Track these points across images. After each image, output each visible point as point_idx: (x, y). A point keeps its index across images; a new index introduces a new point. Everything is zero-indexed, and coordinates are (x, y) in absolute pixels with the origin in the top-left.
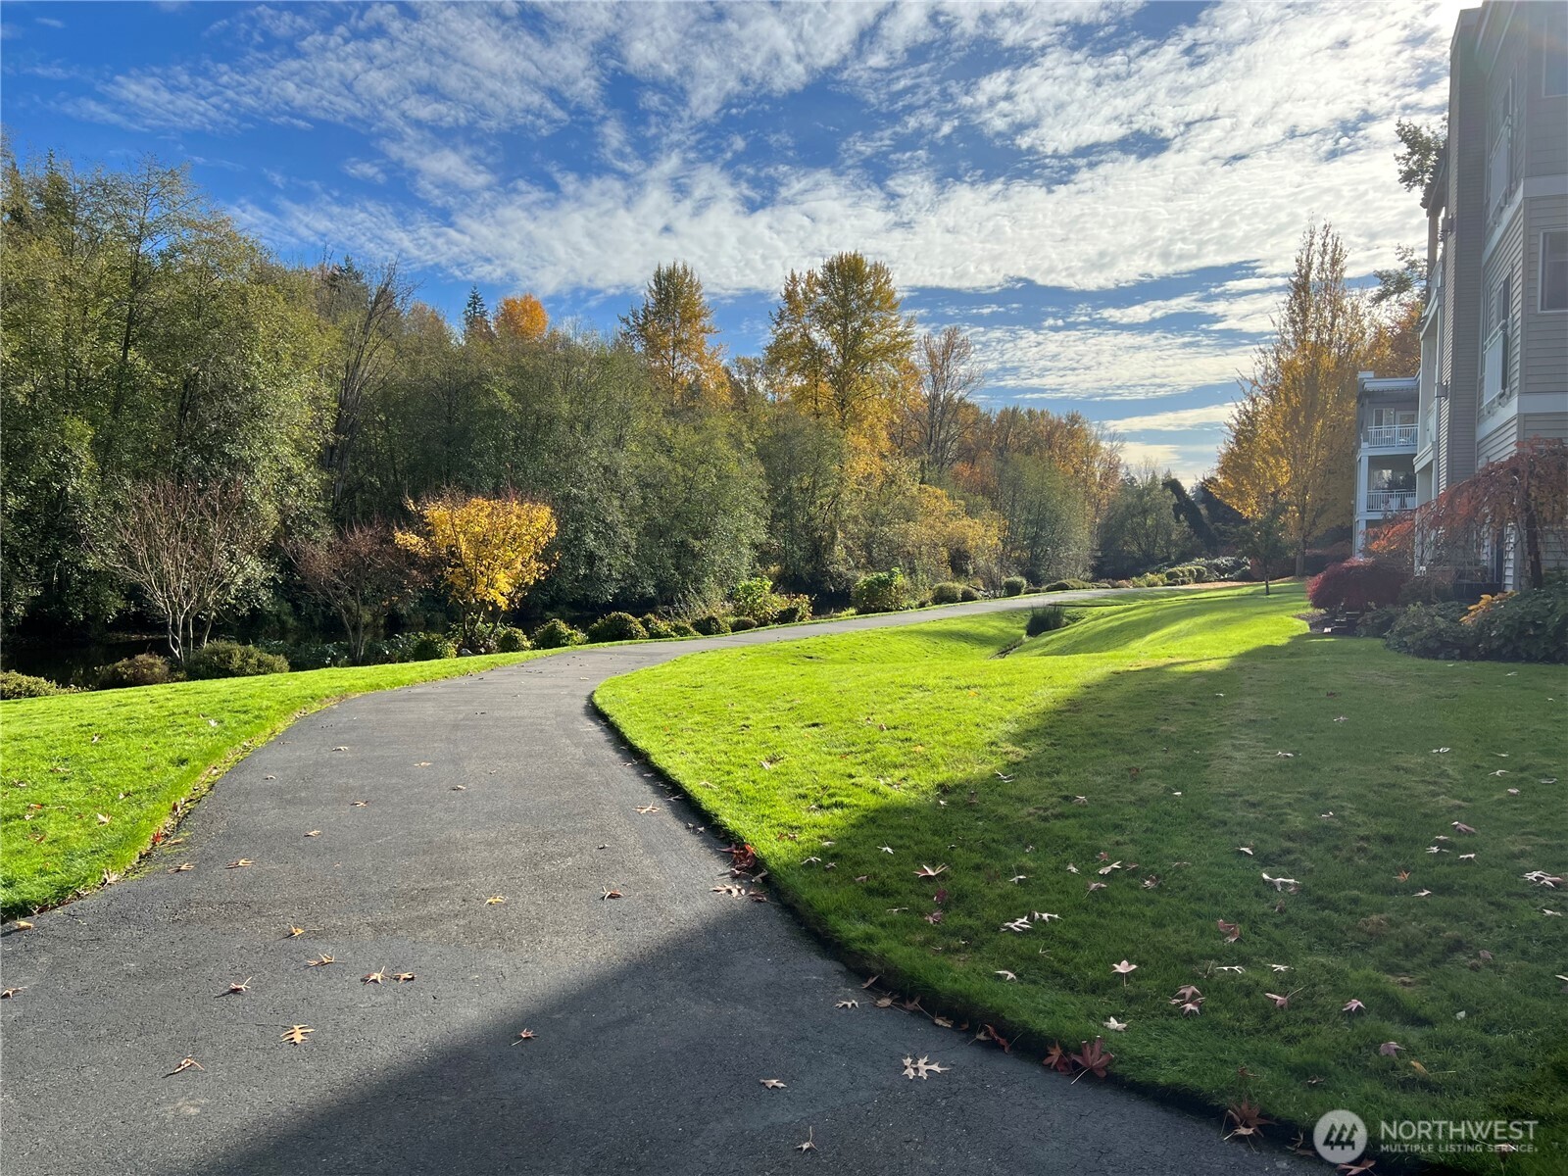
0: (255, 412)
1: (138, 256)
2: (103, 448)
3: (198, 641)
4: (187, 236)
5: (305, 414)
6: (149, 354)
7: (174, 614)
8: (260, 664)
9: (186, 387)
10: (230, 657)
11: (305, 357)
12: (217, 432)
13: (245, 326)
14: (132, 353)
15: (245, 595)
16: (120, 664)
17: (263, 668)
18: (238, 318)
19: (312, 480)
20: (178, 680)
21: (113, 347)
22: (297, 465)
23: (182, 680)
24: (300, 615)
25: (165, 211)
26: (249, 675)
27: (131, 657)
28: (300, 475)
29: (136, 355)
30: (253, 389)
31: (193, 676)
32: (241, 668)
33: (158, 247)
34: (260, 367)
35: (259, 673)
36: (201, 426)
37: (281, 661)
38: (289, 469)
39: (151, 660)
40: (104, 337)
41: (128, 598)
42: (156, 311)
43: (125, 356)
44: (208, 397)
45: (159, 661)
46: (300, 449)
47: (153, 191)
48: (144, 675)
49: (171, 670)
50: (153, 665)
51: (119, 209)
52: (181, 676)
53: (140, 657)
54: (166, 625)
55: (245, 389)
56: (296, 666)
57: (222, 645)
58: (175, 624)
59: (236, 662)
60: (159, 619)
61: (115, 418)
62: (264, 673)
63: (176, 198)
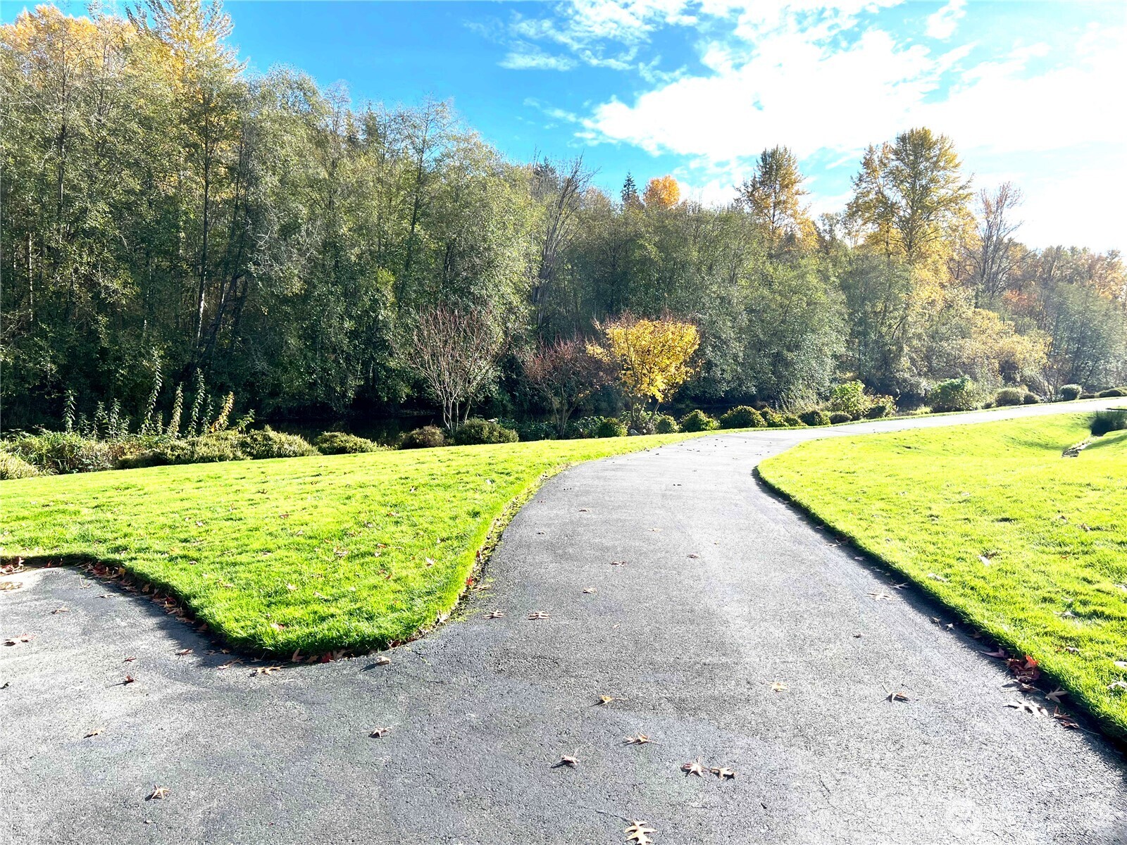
0: (490, 264)
1: (421, 162)
2: (399, 290)
3: (462, 418)
4: (452, 146)
5: (521, 265)
6: (426, 226)
7: (447, 399)
8: (501, 435)
9: (448, 248)
10: (482, 430)
11: (522, 226)
12: (467, 278)
13: (485, 206)
14: (417, 227)
15: (482, 387)
16: (414, 432)
17: (503, 439)
18: (481, 200)
19: (524, 310)
20: (449, 445)
21: (406, 224)
22: (515, 300)
23: (452, 445)
24: (515, 402)
25: (438, 130)
26: (494, 443)
27: (421, 428)
28: (517, 307)
29: (419, 228)
30: (489, 249)
31: (459, 442)
32: (488, 438)
33: (433, 155)
34: (494, 233)
35: (500, 442)
36: (458, 275)
37: (513, 434)
38: (510, 303)
39: (433, 430)
40: (402, 217)
41: (413, 388)
42: (432, 198)
43: (413, 228)
44: (462, 255)
45: (438, 431)
46: (518, 290)
47: (431, 118)
48: (429, 441)
49: (445, 437)
50: (434, 433)
51: (411, 131)
52: (452, 441)
53: (426, 428)
54: (442, 406)
55: (485, 248)
56: (523, 438)
57: (476, 421)
58: (447, 407)
59: (486, 433)
60: (438, 403)
61: (407, 270)
62: (503, 442)
63: (445, 121)
